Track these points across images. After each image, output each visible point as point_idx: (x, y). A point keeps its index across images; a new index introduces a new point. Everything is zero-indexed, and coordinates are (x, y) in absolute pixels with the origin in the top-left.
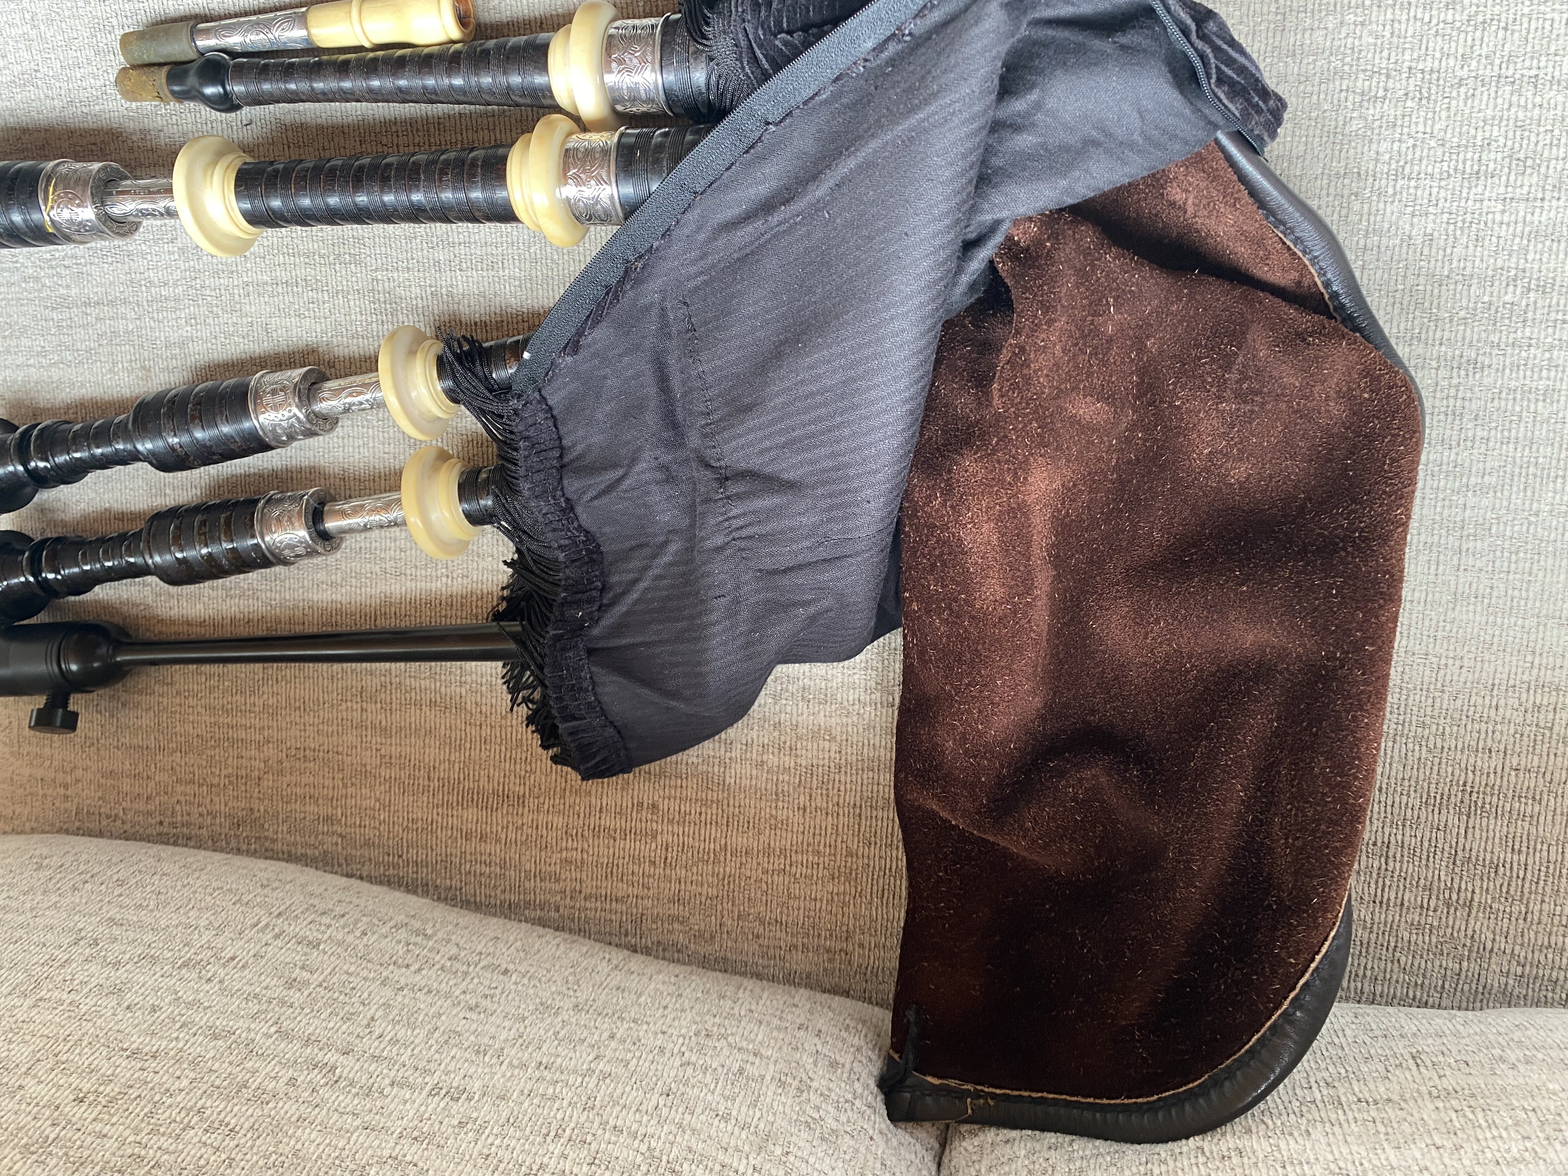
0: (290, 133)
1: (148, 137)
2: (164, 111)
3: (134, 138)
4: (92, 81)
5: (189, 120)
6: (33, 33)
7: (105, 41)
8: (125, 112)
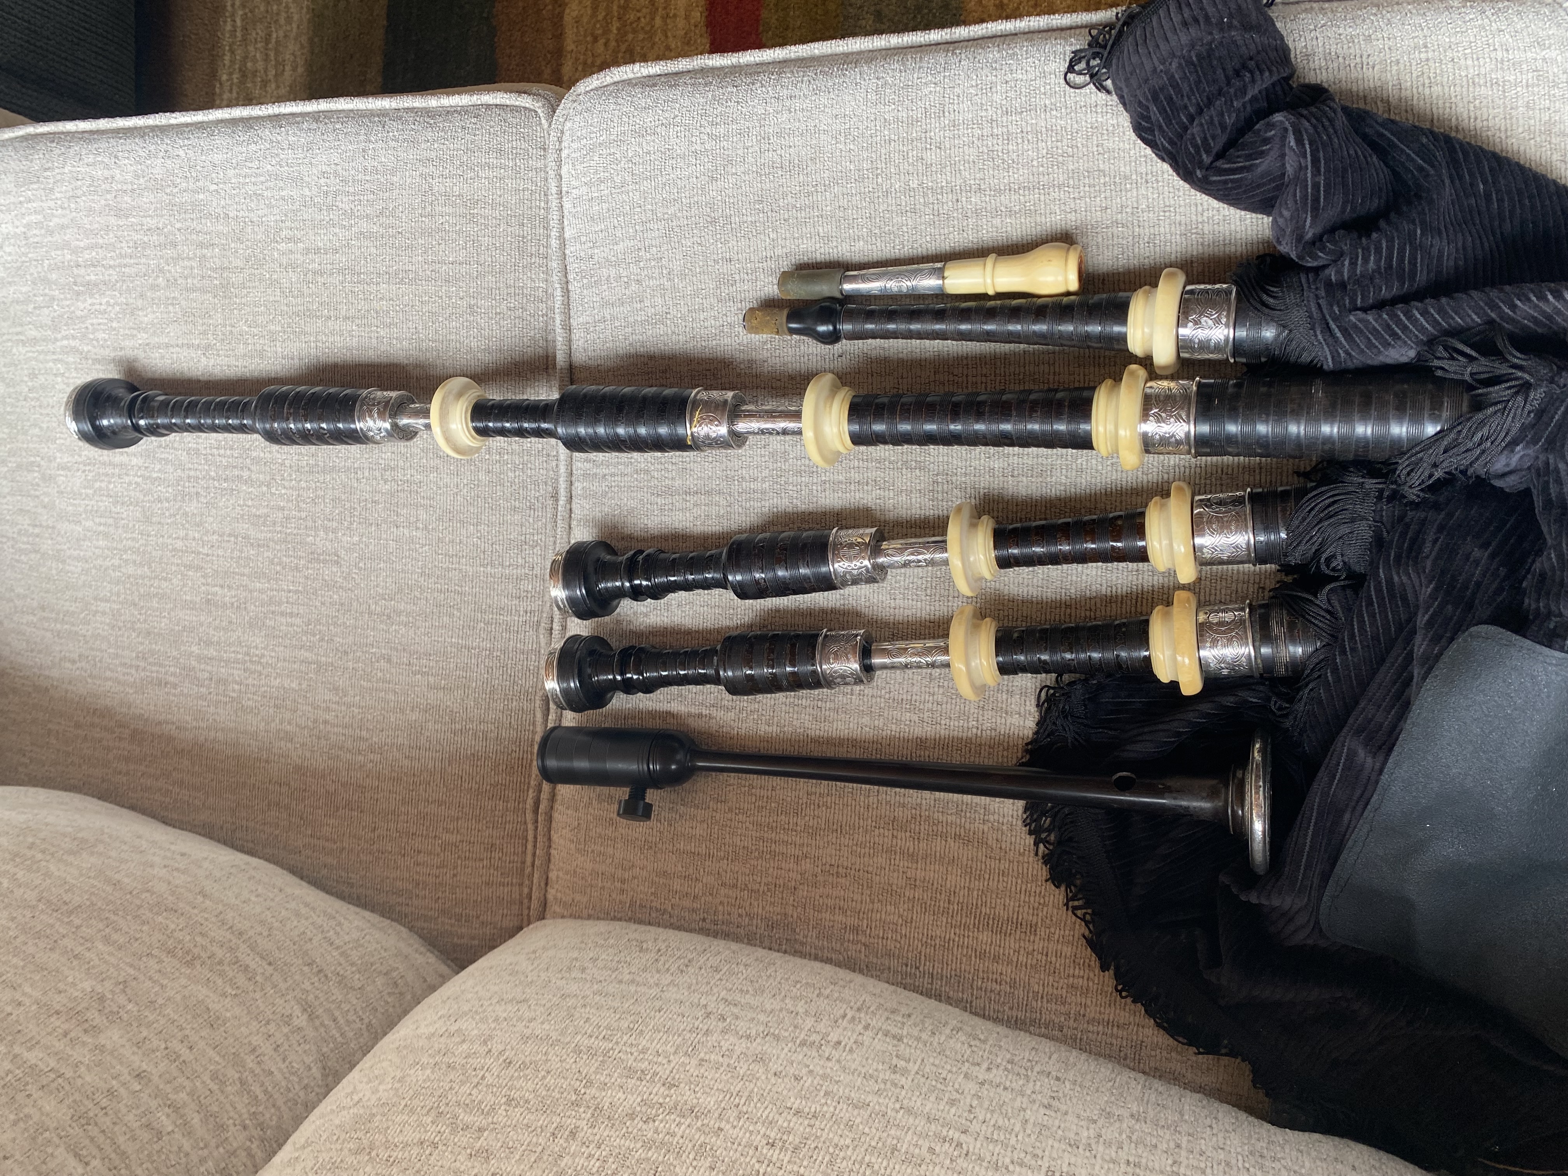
0: (874, 365)
3: (742, 366)
6: (668, 284)
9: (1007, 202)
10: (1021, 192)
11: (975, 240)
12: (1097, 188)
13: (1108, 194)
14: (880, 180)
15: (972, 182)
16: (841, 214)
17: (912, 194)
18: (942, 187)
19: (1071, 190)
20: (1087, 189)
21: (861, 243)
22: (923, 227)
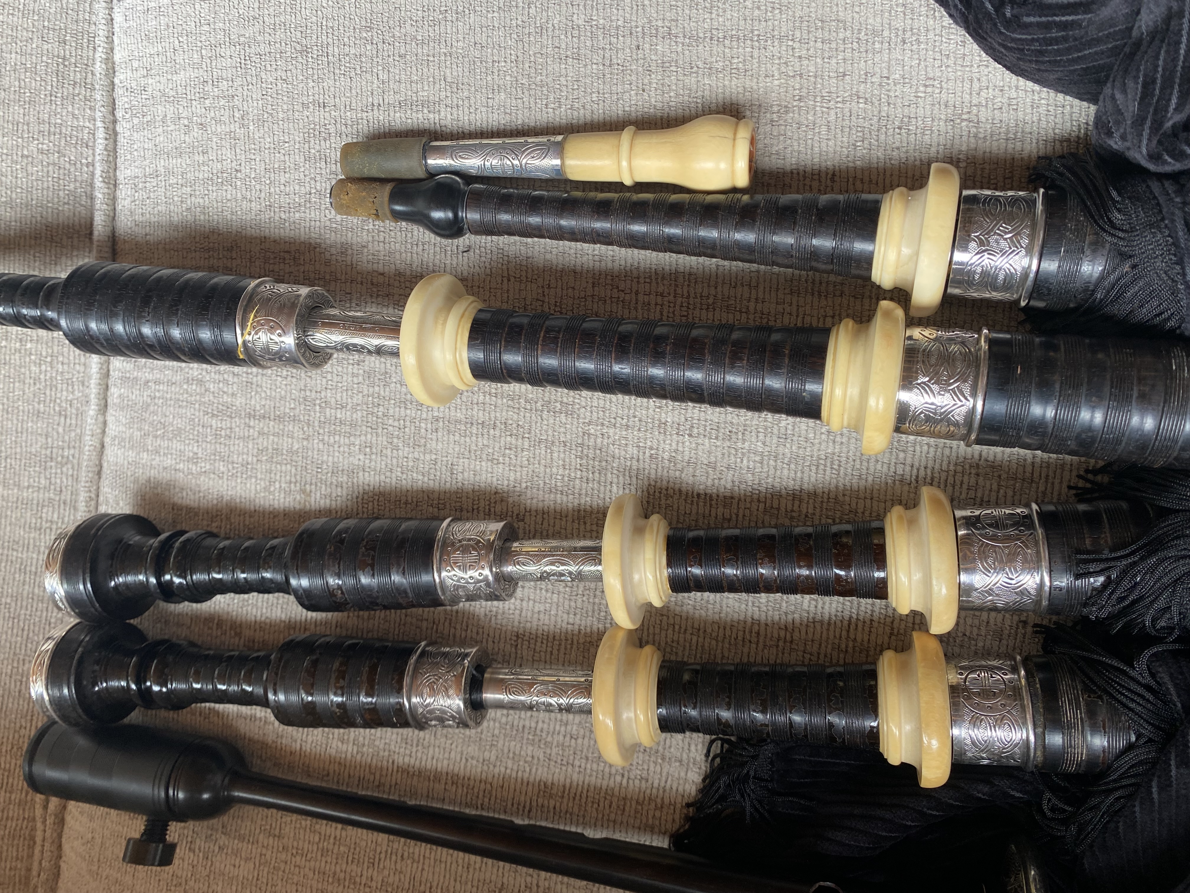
1: (350, 252)
2: (371, 226)
4: (297, 188)
7: (318, 147)
8: (328, 223)
9: (707, 55)
10: (727, 42)
11: (659, 105)
12: (833, 45)
13: (848, 55)
21: (503, 95)
22: (589, 80)
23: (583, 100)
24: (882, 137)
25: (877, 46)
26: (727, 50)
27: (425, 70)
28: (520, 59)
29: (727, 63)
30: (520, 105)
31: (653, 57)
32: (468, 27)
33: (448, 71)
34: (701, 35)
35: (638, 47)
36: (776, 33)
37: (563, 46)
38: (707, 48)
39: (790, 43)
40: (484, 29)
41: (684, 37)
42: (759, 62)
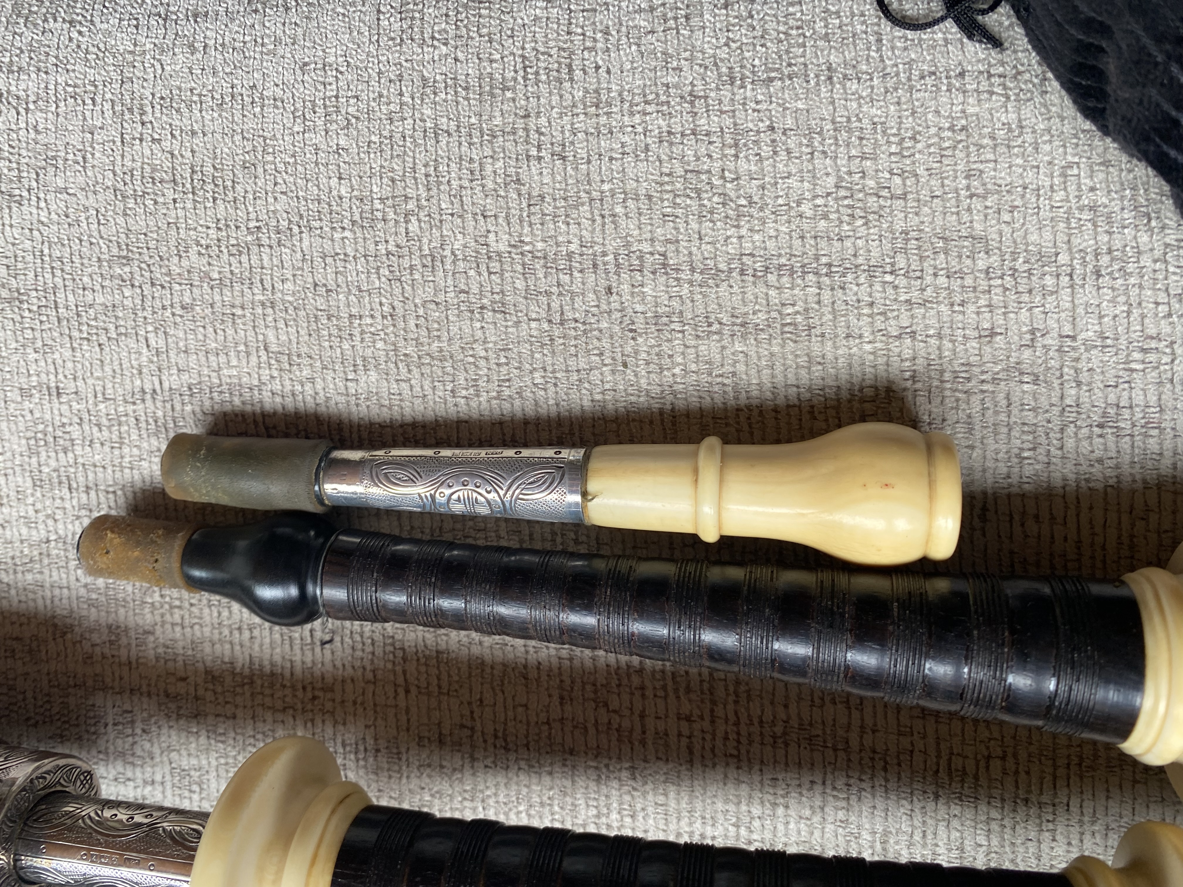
0: (412, 667)
1: (124, 641)
2: (157, 597)
3: (96, 638)
4: (24, 531)
5: (207, 619)
7: (53, 463)
8: (83, 592)
9: (736, 300)
10: (772, 278)
11: (656, 390)
12: (969, 281)
13: (997, 299)
14: (413, 227)
15: (646, 247)
16: (321, 303)
17: (495, 266)
18: (570, 255)
19: (901, 281)
20: (942, 281)
21: (373, 375)
22: (525, 349)
23: (517, 383)
24: (1070, 443)
25: (1049, 281)
26: (772, 293)
27: (230, 332)
28: (400, 311)
29: (774, 314)
30: (406, 392)
31: (639, 308)
32: (299, 255)
33: (271, 335)
34: (723, 266)
35: (609, 291)
36: (860, 260)
37: (475, 289)
38: (736, 289)
39: (888, 278)
40: (329, 260)
41: (693, 270)
42: (834, 311)
